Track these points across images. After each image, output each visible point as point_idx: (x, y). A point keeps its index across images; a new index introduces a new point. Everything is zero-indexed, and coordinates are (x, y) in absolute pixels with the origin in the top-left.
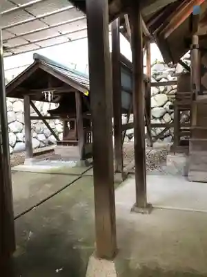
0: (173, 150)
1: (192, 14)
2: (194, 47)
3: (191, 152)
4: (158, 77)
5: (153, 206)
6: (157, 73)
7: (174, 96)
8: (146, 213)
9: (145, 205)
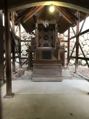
0: (28, 69)
1: (34, 15)
2: (36, 28)
3: (33, 70)
4: (25, 38)
5: (15, 94)
6: (25, 36)
7: (28, 47)
8: (10, 97)
9: (10, 94)
